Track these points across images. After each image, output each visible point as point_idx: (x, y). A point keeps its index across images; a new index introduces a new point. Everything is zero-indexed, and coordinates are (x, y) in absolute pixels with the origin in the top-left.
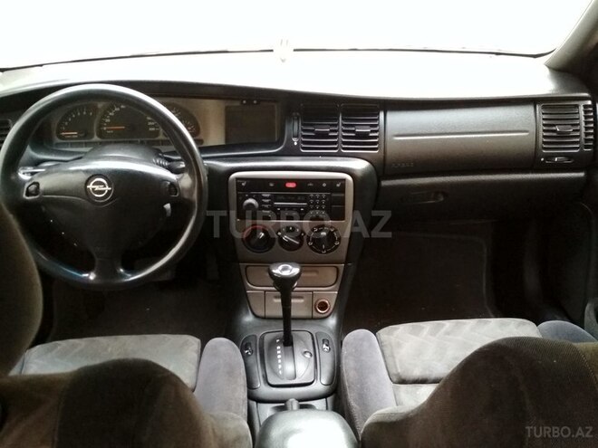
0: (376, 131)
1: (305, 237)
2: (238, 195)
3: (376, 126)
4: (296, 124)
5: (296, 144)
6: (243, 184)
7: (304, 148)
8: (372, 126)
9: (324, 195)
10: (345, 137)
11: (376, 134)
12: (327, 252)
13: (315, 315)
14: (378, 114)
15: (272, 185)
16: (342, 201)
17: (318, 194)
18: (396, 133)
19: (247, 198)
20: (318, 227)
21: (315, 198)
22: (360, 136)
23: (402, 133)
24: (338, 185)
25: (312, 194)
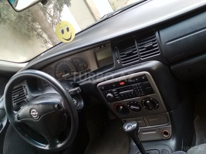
0: (156, 43)
1: (141, 105)
2: (103, 93)
3: (155, 40)
4: (116, 54)
5: (119, 63)
6: (103, 88)
7: (124, 63)
8: (153, 41)
9: (139, 84)
10: (141, 52)
11: (156, 45)
12: (155, 109)
13: (164, 138)
14: (155, 34)
15: (114, 86)
16: (149, 85)
17: (136, 84)
18: (167, 40)
19: (107, 94)
20: (144, 99)
21: (135, 87)
22: (148, 48)
23: (170, 39)
24: (143, 78)
25: (133, 85)
